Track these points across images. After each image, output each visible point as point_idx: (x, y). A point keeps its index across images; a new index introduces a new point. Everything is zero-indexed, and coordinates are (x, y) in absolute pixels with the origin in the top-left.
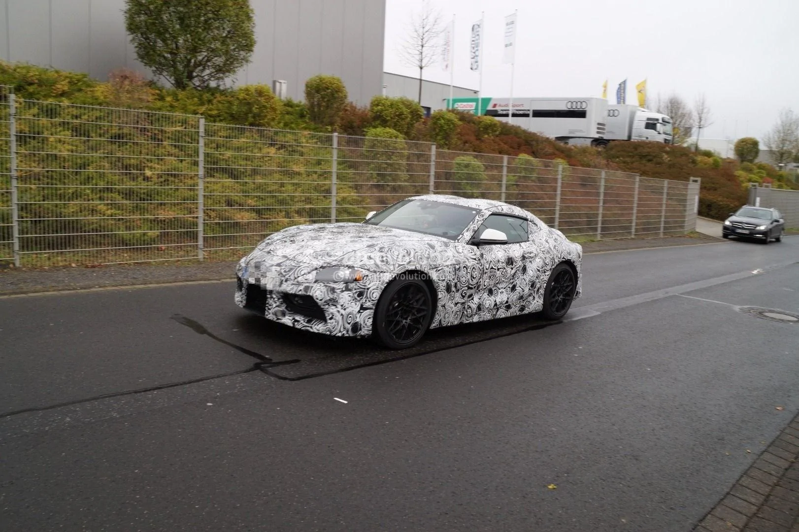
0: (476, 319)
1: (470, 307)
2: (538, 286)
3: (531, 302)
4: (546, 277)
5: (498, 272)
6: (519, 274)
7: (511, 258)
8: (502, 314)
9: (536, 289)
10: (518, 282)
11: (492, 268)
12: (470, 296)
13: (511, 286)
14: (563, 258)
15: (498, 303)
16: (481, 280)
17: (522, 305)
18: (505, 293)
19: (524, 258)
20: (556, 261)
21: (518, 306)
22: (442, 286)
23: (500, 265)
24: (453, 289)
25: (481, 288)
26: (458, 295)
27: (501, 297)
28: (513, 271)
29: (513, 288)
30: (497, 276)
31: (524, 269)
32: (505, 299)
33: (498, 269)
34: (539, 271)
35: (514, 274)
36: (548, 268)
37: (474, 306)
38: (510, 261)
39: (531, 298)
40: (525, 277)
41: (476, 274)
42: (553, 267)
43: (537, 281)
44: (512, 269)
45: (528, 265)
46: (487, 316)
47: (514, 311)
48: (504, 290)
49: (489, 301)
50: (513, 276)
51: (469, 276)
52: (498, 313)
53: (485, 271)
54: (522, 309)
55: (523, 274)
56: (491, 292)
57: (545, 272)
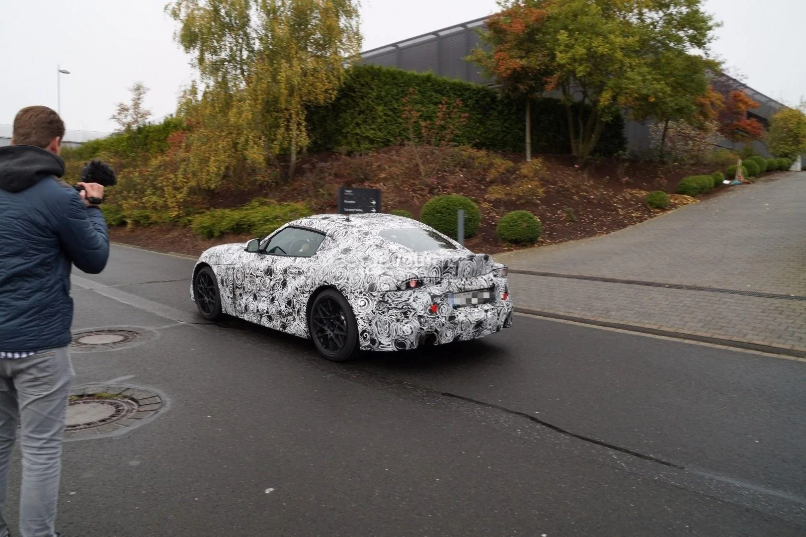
0: (246, 317)
1: (240, 305)
2: (298, 307)
3: (292, 322)
4: (305, 298)
5: (257, 279)
6: (278, 287)
7: (271, 269)
8: (265, 322)
9: (296, 310)
10: (277, 295)
11: (251, 274)
12: (241, 295)
13: (271, 297)
14: (325, 282)
15: (260, 310)
16: (243, 282)
17: (283, 322)
18: (266, 302)
19: (285, 271)
20: (317, 283)
21: (279, 321)
22: (219, 278)
23: (259, 273)
24: (225, 284)
25: (246, 290)
26: (227, 289)
27: (263, 305)
28: (272, 283)
29: (273, 300)
30: (257, 282)
31: (284, 284)
32: (265, 308)
33: (257, 277)
34: (297, 289)
35: (273, 287)
36: (308, 289)
37: (243, 305)
38: (269, 272)
39: (291, 318)
40: (283, 292)
41: (239, 275)
42: (313, 289)
43: (295, 300)
44: (271, 280)
45: (289, 280)
46: (254, 320)
47: (275, 325)
48: (265, 299)
49: (253, 306)
50: (272, 288)
51: (235, 277)
52: (262, 320)
53: (246, 275)
54: (284, 326)
55: (283, 288)
56: (255, 297)
57: (303, 293)
